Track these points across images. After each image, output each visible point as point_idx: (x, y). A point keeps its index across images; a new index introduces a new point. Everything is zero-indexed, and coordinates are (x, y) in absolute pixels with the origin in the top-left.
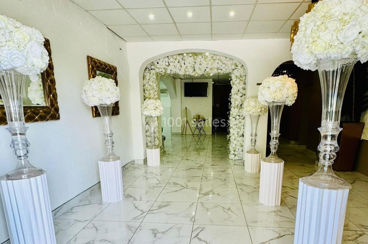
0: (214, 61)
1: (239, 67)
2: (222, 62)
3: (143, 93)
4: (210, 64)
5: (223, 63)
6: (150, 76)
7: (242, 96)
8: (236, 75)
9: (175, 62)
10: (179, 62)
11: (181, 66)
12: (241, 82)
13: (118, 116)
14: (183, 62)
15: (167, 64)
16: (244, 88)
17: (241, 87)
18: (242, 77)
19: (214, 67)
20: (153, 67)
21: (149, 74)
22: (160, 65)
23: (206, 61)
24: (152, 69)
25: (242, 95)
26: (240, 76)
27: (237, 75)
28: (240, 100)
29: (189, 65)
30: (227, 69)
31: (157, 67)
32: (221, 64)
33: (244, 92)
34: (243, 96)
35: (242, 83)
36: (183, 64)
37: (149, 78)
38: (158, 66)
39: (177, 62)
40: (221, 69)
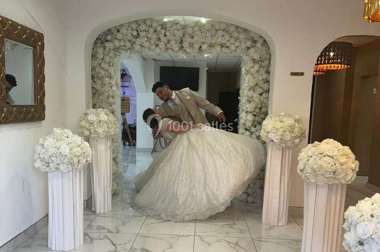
0: (215, 32)
1: (259, 45)
2: (229, 34)
3: (91, 83)
4: (209, 37)
5: (231, 37)
6: (104, 54)
7: (261, 94)
8: (253, 58)
9: (148, 31)
10: (155, 31)
11: (159, 39)
12: (261, 69)
13: (43, 121)
14: (163, 31)
15: (135, 33)
16: (266, 80)
17: (261, 79)
18: (264, 62)
19: (216, 42)
20: (109, 37)
21: (102, 49)
22: (123, 34)
23: (202, 32)
24: (107, 41)
25: (262, 92)
26: (259, 59)
27: (255, 58)
28: (258, 100)
29: (173, 37)
30: (237, 47)
31: (116, 38)
32: (227, 37)
33: (265, 86)
34: (263, 94)
35: (263, 71)
36: (162, 36)
37: (102, 57)
38: (119, 36)
39: (151, 30)
40: (228, 47)
